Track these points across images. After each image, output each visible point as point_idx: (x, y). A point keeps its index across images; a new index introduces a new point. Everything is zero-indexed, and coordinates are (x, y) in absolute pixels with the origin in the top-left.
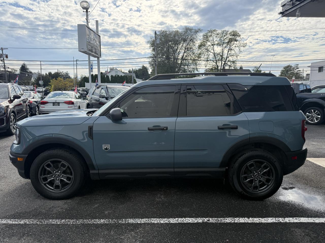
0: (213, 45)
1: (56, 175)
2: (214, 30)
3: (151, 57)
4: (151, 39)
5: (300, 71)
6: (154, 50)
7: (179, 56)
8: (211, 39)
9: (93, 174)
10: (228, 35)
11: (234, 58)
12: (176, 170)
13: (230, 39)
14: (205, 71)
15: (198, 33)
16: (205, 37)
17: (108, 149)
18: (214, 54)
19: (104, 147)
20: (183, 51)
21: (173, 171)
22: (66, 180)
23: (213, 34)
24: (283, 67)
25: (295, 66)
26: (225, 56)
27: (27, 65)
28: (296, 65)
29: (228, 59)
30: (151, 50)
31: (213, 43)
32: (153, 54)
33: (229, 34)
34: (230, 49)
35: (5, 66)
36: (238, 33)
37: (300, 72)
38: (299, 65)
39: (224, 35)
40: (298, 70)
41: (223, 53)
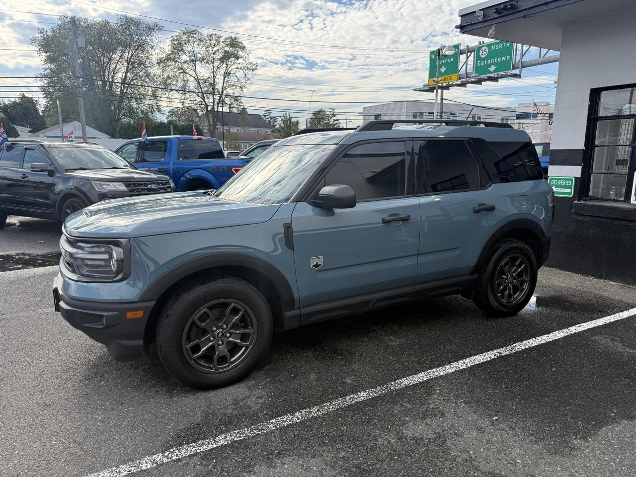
0: (192, 61)
1: (218, 334)
2: (193, 31)
3: (45, 77)
4: (42, 35)
5: (337, 120)
6: (50, 60)
7: (115, 78)
8: (187, 48)
9: (291, 318)
10: (221, 44)
11: (237, 92)
13: (226, 52)
14: (169, 113)
15: (153, 33)
16: (176, 42)
17: (320, 265)
18: (197, 80)
19: (313, 262)
20: (124, 69)
21: (415, 290)
22: (239, 341)
23: (192, 39)
24: (312, 112)
25: (329, 112)
26: (219, 87)
28: (331, 110)
29: (225, 92)
30: (43, 59)
31: (193, 58)
32: (50, 69)
33: (224, 42)
34: (227, 73)
36: (241, 43)
37: (339, 122)
38: (336, 110)
39: (213, 42)
40: (335, 118)
41: (214, 80)
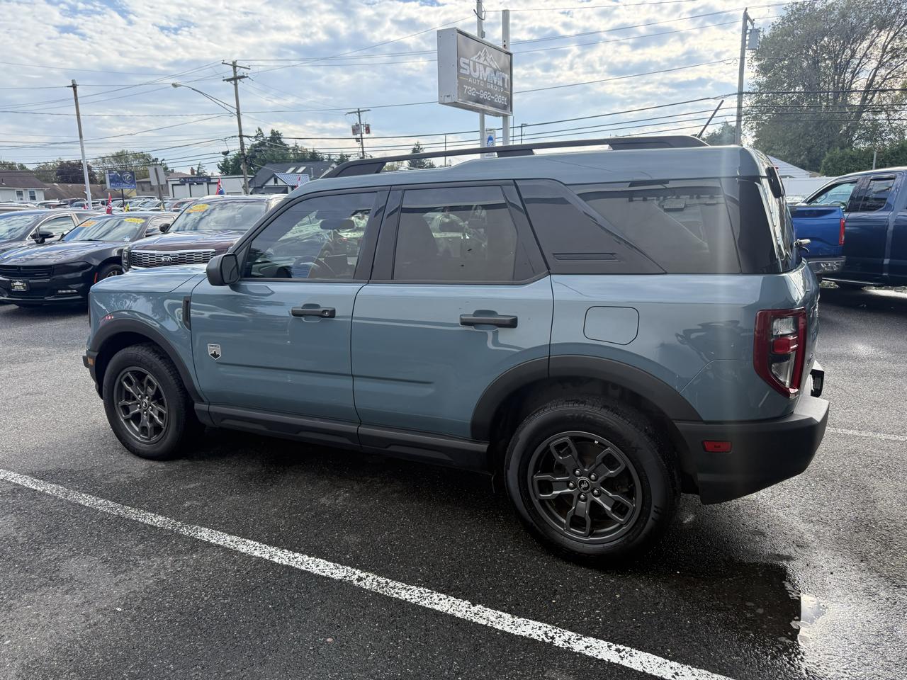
1: (143, 403)
12: (364, 430)
17: (218, 355)
19: (211, 350)
27: (423, 146)
35: (363, 152)
